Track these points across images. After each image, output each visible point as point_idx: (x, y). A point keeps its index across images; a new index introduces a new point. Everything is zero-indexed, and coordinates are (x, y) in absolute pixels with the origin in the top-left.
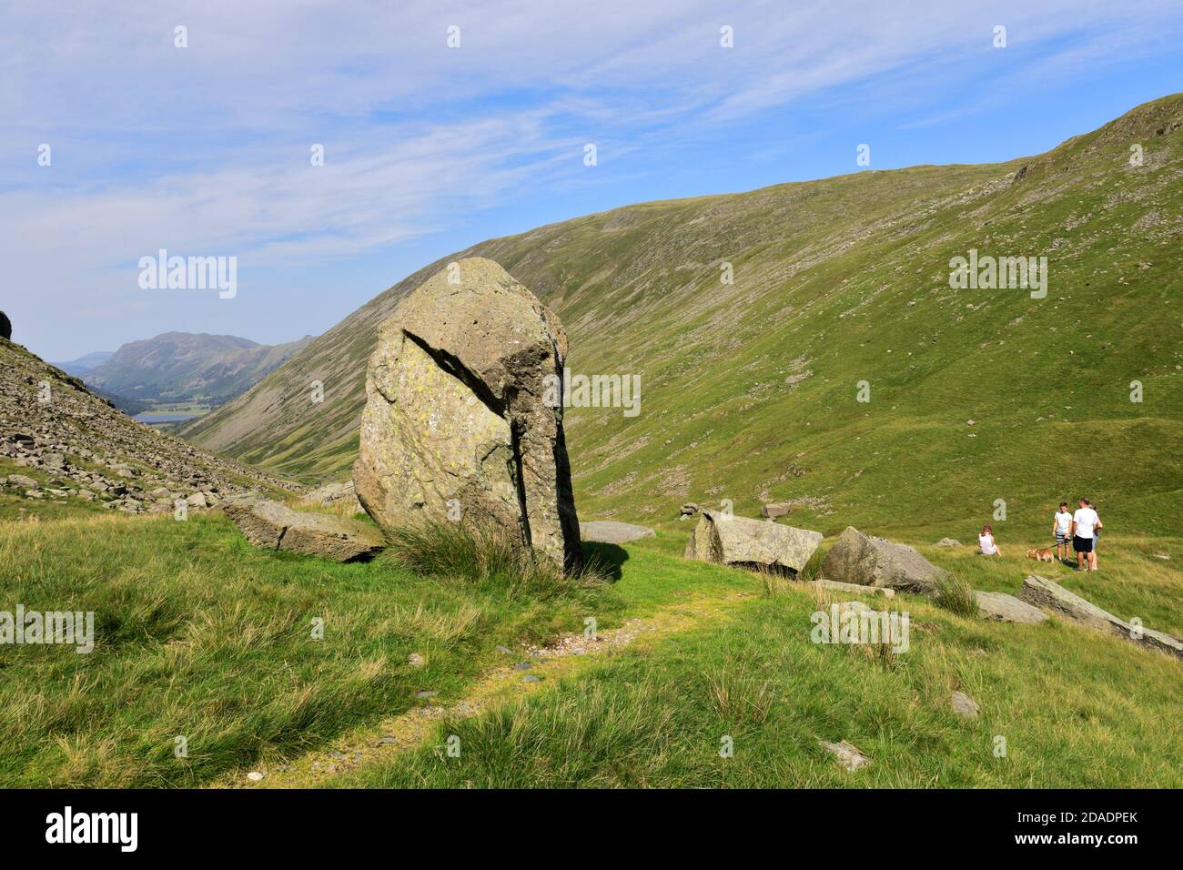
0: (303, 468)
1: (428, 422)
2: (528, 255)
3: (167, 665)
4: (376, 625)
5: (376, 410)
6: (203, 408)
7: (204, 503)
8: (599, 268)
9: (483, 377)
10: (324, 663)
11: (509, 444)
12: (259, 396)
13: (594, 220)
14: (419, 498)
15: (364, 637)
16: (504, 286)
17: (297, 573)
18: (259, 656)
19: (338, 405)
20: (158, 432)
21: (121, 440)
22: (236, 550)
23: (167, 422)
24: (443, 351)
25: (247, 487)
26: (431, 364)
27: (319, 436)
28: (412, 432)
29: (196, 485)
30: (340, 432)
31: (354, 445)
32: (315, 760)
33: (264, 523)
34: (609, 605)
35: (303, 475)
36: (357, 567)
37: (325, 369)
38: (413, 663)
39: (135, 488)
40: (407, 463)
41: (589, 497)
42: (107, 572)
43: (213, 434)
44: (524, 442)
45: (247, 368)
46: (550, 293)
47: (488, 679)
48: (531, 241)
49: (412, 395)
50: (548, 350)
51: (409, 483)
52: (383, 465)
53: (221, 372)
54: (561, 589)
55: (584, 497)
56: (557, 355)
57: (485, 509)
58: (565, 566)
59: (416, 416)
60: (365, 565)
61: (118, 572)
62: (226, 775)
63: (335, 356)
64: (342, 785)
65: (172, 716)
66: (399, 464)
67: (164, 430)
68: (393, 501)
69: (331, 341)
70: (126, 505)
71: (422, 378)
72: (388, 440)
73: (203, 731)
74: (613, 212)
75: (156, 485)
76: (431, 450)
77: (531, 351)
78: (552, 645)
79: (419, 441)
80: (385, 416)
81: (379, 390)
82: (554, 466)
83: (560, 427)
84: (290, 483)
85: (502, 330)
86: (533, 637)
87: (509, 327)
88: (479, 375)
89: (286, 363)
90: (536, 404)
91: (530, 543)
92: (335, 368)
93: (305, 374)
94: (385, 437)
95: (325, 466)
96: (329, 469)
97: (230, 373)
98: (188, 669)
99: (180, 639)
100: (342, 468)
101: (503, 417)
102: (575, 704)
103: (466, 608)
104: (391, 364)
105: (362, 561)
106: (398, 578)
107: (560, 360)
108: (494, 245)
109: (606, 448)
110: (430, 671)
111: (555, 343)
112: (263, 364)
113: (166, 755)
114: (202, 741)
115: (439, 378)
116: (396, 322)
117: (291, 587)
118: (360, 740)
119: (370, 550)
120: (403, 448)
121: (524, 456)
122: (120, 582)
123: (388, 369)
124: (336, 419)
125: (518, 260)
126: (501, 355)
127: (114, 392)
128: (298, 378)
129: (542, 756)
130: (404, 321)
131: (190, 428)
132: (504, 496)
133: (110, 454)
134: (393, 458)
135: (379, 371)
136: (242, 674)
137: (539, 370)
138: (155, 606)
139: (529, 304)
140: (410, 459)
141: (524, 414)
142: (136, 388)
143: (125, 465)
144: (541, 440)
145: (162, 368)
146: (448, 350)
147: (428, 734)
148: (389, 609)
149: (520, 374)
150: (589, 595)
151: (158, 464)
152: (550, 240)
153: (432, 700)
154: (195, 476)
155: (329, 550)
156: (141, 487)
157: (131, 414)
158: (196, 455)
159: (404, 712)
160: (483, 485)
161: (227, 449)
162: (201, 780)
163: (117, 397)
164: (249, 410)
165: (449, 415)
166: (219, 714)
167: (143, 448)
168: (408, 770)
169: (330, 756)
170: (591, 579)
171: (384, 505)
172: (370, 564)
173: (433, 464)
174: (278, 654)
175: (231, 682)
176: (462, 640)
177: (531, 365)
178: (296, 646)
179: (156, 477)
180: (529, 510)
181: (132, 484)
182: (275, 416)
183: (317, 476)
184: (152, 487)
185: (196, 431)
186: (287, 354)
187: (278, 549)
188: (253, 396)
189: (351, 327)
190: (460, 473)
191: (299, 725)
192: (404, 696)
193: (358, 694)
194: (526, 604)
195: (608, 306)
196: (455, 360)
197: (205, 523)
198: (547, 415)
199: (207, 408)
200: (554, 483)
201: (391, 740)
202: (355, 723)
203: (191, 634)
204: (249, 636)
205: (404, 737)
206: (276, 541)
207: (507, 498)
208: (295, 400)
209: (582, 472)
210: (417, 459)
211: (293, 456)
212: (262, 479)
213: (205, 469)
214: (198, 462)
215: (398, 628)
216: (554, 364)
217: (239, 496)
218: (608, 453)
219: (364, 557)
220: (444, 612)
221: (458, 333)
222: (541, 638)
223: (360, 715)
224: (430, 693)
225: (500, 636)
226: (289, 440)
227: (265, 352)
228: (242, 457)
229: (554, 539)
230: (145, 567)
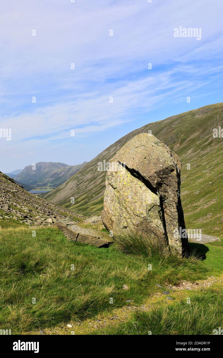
0: (84, 209)
1: (128, 196)
2: (165, 128)
3: (40, 282)
4: (110, 273)
5: (109, 191)
6: (51, 188)
7: (51, 222)
8: (194, 132)
9: (149, 179)
10: (92, 286)
11: (159, 205)
12: (69, 184)
13: (192, 113)
14: (125, 224)
15: (106, 277)
16: (156, 144)
17: (83, 251)
18: (70, 281)
19: (96, 187)
20: (37, 197)
21: (25, 200)
22: (62, 241)
23: (40, 193)
24: (133, 169)
25: (66, 216)
26: (129, 174)
27: (90, 198)
28: (122, 200)
29: (49, 215)
30: (97, 197)
31: (102, 201)
32: (90, 322)
33: (71, 232)
34: (201, 270)
35: (84, 212)
36: (104, 250)
37: (91, 174)
38: (124, 288)
39: (30, 216)
40: (121, 211)
41: (192, 223)
42: (22, 248)
43: (54, 197)
44: (165, 204)
45: (65, 174)
46: (174, 143)
47: (152, 297)
48: (166, 123)
49: (122, 186)
50: (173, 168)
51: (122, 219)
52: (112, 212)
53: (57, 175)
54: (181, 263)
55: (190, 223)
56: (177, 170)
57: (150, 230)
58: (182, 253)
59: (124, 193)
60: (106, 249)
61: (25, 248)
62: (60, 324)
63: (95, 169)
64: (99, 334)
65: (43, 301)
66: (118, 212)
67: (39, 196)
68: (116, 225)
69: (93, 164)
70: (27, 222)
71: (125, 180)
72: (114, 203)
73: (52, 308)
74: (199, 109)
75: (36, 215)
76: (130, 207)
77: (167, 169)
78: (177, 285)
79: (125, 203)
80: (113, 193)
81: (110, 184)
82: (177, 214)
83: (179, 198)
84: (80, 215)
85: (155, 161)
86: (170, 281)
87: (158, 159)
88: (147, 178)
89: (78, 172)
90: (169, 189)
91: (168, 244)
92: (94, 173)
93: (84, 176)
94: (113, 202)
95: (92, 209)
96: (93, 210)
97: (59, 176)
98: (47, 285)
99: (45, 273)
100: (98, 210)
101: (156, 194)
102: (187, 311)
103: (144, 268)
104: (114, 174)
105: (105, 247)
106: (118, 254)
107: (179, 172)
108: (152, 125)
109: (199, 204)
110: (130, 292)
111: (176, 165)
112: (71, 172)
113: (41, 315)
114: (52, 311)
115: (132, 179)
116: (115, 159)
117: (81, 256)
118: (105, 316)
119: (108, 243)
120: (119, 206)
121: (165, 209)
122: (26, 251)
123: (113, 176)
124: (95, 192)
125: (161, 130)
126: (155, 170)
127: (23, 183)
128: (82, 177)
129: (174, 330)
130: (119, 158)
131: (47, 195)
132: (157, 225)
133: (22, 204)
134: (116, 209)
135: (110, 177)
136: (65, 287)
137: (170, 176)
138: (36, 261)
139: (166, 150)
140: (122, 210)
141: (164, 193)
142: (30, 181)
143: (27, 208)
144: (172, 203)
145: (38, 175)
146: (135, 169)
147: (130, 317)
148: (115, 267)
149: (162, 178)
150: (192, 265)
151: (37, 208)
152: (173, 122)
153: (132, 303)
154: (49, 212)
155: (94, 242)
156: (32, 216)
157: (28, 190)
158: (49, 205)
159: (121, 307)
160: (149, 221)
161: (59, 202)
162: (52, 325)
163: (24, 185)
164: (65, 189)
165: (136, 193)
166: (57, 302)
167: (32, 202)
168: (123, 330)
169: (95, 321)
170: (193, 259)
171: (113, 227)
172: (108, 248)
173: (130, 212)
174: (77, 281)
175: (61, 290)
176: (142, 281)
177: (167, 174)
178: (83, 279)
179: (36, 212)
180: (167, 231)
181: (29, 215)
182: (75, 191)
183: (89, 213)
184: (35, 216)
185: (49, 196)
186: (78, 169)
187: (76, 241)
188: (67, 184)
189: (100, 158)
190: (141, 215)
191: (84, 308)
192: (121, 301)
193: (105, 299)
194: (167, 268)
195: (198, 147)
196: (138, 173)
197: (52, 231)
198: (174, 194)
199: (52, 188)
200: (177, 220)
201: (117, 318)
202: (104, 310)
203: (48, 272)
204: (67, 274)
205: (121, 317)
206: (75, 239)
207: (158, 226)
208: (81, 185)
209: (189, 213)
210: (124, 210)
211: (81, 205)
212: (70, 214)
213: (52, 210)
214: (50, 207)
215: (118, 275)
216: (176, 174)
217: (63, 220)
218: (199, 206)
219: (106, 246)
220: (135, 269)
221: (139, 162)
222: (173, 282)
223: (105, 307)
224: (131, 301)
225: (157, 280)
226: (79, 200)
227: (71, 168)
228: (64, 205)
229: (177, 242)
230: (33, 246)
